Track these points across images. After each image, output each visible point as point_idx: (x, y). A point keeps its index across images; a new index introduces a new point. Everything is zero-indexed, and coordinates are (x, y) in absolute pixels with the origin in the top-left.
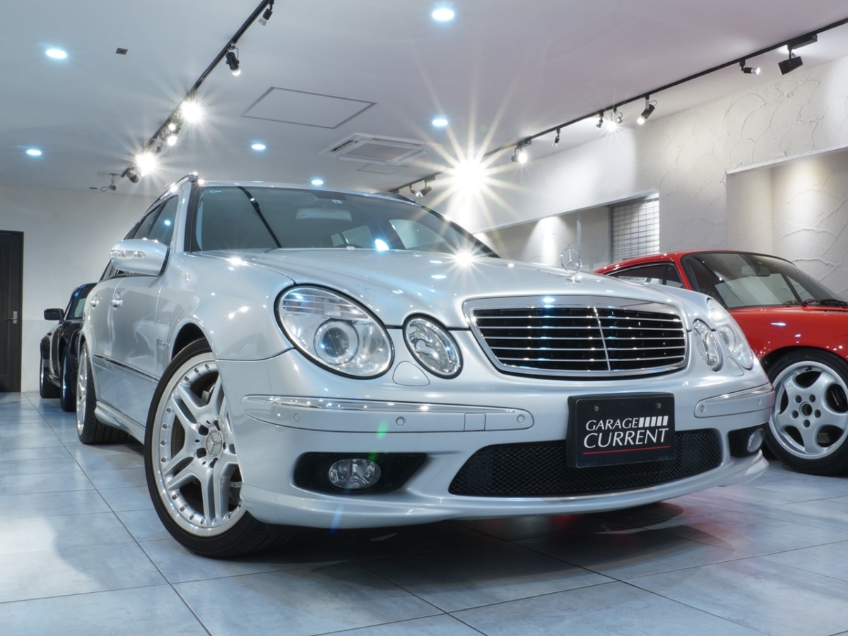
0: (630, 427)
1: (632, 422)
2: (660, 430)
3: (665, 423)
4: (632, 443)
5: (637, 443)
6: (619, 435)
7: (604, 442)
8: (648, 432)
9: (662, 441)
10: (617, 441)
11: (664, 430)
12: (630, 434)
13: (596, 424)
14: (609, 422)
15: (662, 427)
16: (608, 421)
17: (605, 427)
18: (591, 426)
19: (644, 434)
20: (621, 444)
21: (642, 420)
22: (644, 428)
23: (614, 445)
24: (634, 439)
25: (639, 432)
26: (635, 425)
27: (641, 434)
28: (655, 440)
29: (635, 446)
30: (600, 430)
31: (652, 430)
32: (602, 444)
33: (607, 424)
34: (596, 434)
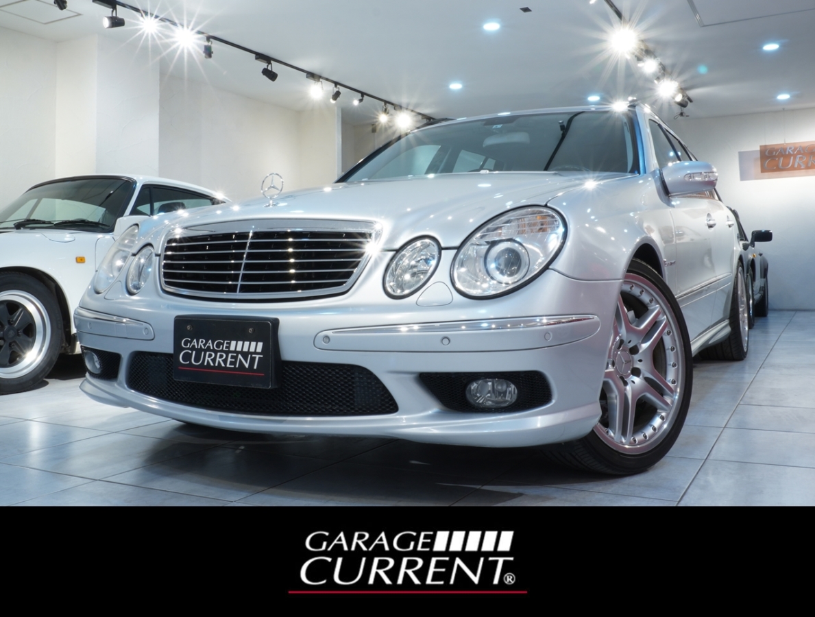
0: (221, 348)
1: (223, 344)
2: (253, 356)
3: (259, 349)
4: (223, 365)
5: (228, 365)
6: (210, 356)
7: (197, 359)
8: (240, 356)
9: (255, 367)
10: (208, 361)
11: (257, 357)
12: (221, 356)
13: (191, 342)
14: (202, 342)
15: (255, 353)
16: (201, 340)
17: (198, 345)
18: (186, 344)
19: (236, 358)
20: (212, 364)
21: (233, 343)
22: (235, 351)
23: (206, 364)
24: (225, 361)
25: (230, 355)
26: (226, 347)
27: (232, 357)
28: (247, 365)
29: (226, 368)
30: (193, 348)
31: (245, 355)
32: (195, 361)
33: (200, 343)
34: (190, 352)
